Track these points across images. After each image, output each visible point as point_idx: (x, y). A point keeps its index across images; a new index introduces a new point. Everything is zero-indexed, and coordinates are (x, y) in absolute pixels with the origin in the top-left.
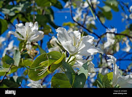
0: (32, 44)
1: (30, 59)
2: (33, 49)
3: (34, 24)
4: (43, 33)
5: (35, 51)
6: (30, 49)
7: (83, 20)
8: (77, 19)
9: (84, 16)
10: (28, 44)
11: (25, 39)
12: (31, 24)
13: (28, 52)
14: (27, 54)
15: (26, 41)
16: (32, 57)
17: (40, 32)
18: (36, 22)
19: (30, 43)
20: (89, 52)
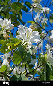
0: (6, 31)
1: (4, 40)
2: (7, 34)
3: (9, 20)
4: (13, 26)
5: (8, 36)
6: (5, 34)
7: (40, 20)
8: (36, 19)
9: (41, 18)
10: (4, 31)
11: (3, 28)
12: (7, 20)
13: (4, 36)
14: (3, 37)
15: (3, 29)
16: (6, 39)
17: (12, 25)
18: (10, 19)
19: (5, 31)
20: (35, 41)
